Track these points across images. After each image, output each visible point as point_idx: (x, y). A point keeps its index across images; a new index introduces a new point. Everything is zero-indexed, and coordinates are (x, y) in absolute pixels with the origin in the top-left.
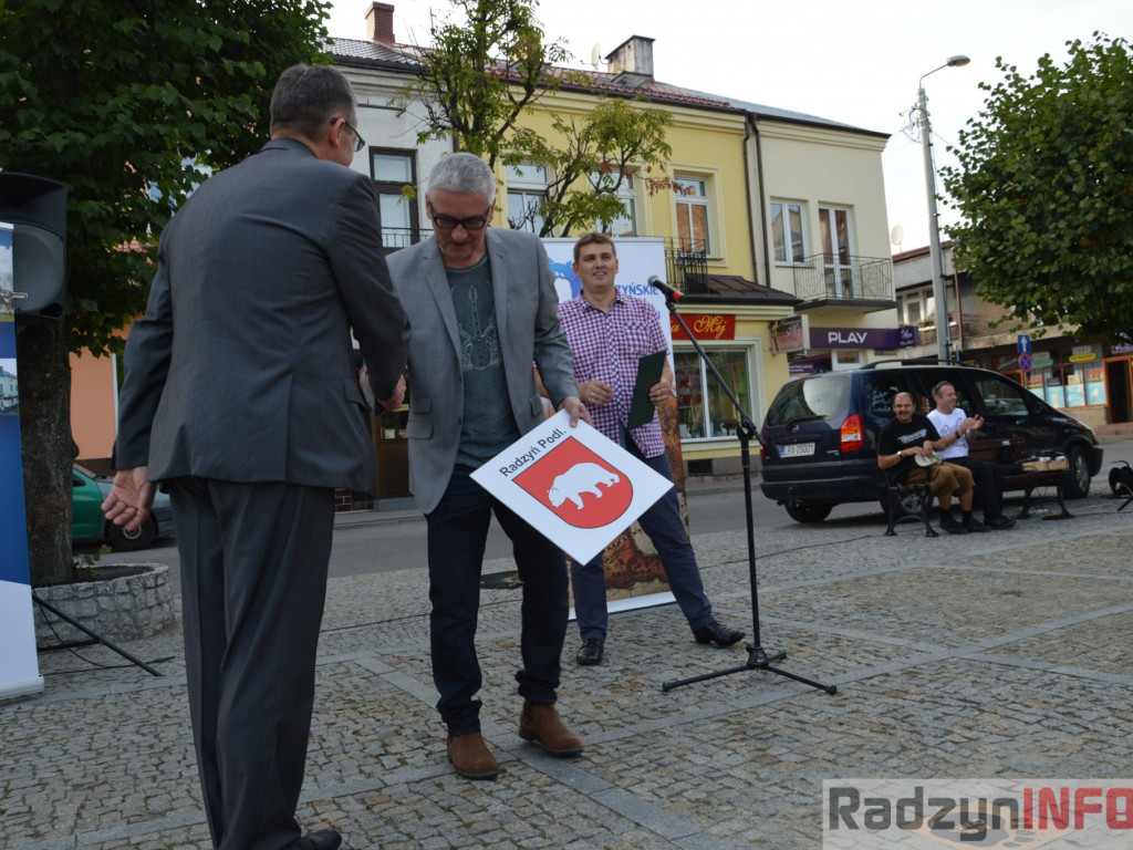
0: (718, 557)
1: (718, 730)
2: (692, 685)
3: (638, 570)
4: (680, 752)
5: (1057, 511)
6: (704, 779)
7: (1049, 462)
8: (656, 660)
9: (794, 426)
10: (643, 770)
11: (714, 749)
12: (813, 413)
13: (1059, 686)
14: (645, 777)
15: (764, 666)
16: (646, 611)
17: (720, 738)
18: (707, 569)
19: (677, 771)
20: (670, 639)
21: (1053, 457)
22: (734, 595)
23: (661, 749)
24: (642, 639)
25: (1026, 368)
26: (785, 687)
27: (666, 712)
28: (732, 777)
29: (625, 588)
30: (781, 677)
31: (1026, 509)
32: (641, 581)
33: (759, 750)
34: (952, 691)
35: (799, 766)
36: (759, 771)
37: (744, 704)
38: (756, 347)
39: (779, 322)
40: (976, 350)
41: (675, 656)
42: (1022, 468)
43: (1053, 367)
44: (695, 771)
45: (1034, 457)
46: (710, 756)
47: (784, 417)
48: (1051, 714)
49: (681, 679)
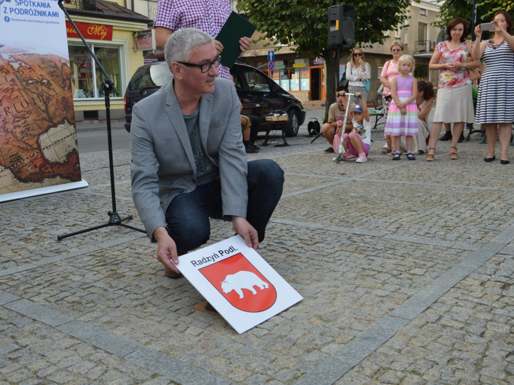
0: (98, 164)
1: (89, 261)
2: (76, 236)
3: (47, 171)
4: (65, 275)
5: (282, 142)
6: (78, 289)
7: (279, 116)
8: (55, 223)
9: (143, 92)
10: (41, 287)
11: (86, 271)
12: (154, 84)
13: (276, 229)
14: (42, 291)
15: (118, 224)
16: (51, 195)
17: (90, 265)
18: (91, 172)
19: (62, 286)
20: (65, 211)
21: (281, 114)
22: (105, 185)
23: (54, 274)
24: (47, 211)
25: (271, 69)
26: (130, 235)
27: (58, 252)
28: (95, 287)
29: (38, 182)
30: (128, 230)
31: (267, 141)
32: (48, 177)
33: (112, 270)
34: (222, 234)
35: (135, 278)
36: (111, 282)
37: (106, 245)
38: (125, 46)
39: (139, 32)
40: (247, 57)
41: (67, 220)
42: (265, 119)
43: (285, 70)
44: (74, 285)
45: (271, 114)
46: (83, 276)
47: (138, 86)
48: (271, 243)
49: (69, 232)
